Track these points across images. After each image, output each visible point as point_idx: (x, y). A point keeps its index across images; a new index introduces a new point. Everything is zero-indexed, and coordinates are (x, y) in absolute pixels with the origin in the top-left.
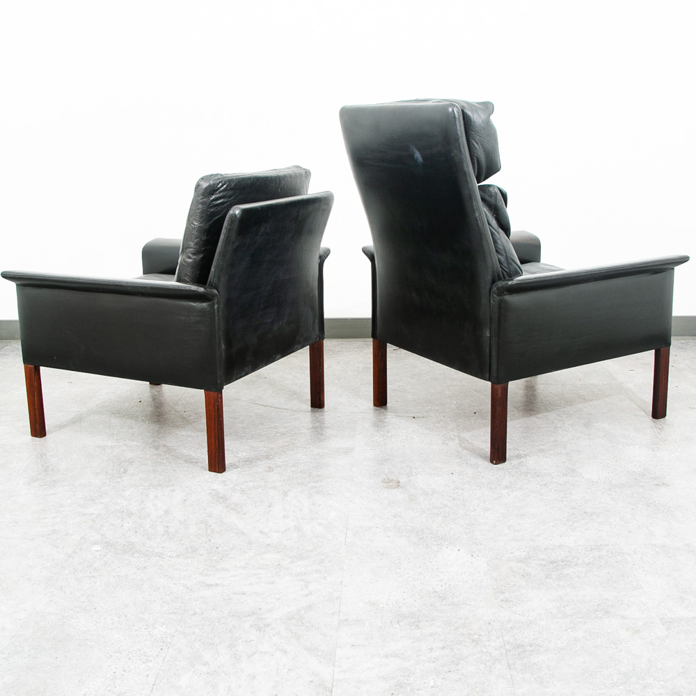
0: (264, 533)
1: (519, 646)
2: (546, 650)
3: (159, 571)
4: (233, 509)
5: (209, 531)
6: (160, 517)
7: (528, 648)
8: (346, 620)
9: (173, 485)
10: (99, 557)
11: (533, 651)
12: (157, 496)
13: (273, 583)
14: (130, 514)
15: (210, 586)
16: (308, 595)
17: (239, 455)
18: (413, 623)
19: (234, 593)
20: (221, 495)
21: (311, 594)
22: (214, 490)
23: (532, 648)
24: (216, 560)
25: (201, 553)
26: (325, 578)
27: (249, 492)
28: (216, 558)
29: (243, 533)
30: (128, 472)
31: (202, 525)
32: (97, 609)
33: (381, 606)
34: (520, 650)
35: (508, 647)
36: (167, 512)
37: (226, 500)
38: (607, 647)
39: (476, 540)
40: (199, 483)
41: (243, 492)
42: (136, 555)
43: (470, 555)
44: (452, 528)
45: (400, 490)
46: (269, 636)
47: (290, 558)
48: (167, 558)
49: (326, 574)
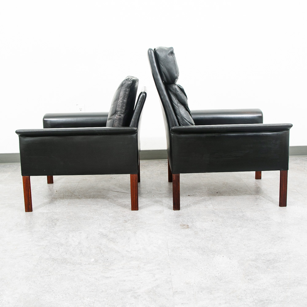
0: (128, 252)
1: (261, 301)
2: (274, 302)
3: (81, 271)
4: (111, 241)
5: (102, 252)
6: (77, 245)
7: (266, 301)
8: (176, 292)
9: (80, 230)
10: (50, 266)
11: (268, 303)
12: (73, 236)
13: (137, 275)
14: (62, 245)
15: (107, 278)
16: (155, 280)
17: (109, 215)
18: (209, 292)
19: (120, 281)
20: (104, 234)
21: (157, 280)
22: (101, 232)
23: (267, 302)
24: (108, 265)
25: (100, 262)
26: (162, 272)
27: (118, 232)
28: (107, 264)
29: (119, 252)
30: (57, 225)
31: (98, 249)
32: (54, 291)
33: (192, 284)
34: (262, 303)
35: (256, 301)
36: (79, 243)
37: (107, 237)
38: (303, 300)
39: (230, 251)
40: (92, 229)
41: (114, 232)
42: (68, 264)
43: (229, 259)
44: (217, 246)
45: (189, 229)
46: (141, 301)
47: (143, 263)
48: (84, 265)
49: (162, 270)
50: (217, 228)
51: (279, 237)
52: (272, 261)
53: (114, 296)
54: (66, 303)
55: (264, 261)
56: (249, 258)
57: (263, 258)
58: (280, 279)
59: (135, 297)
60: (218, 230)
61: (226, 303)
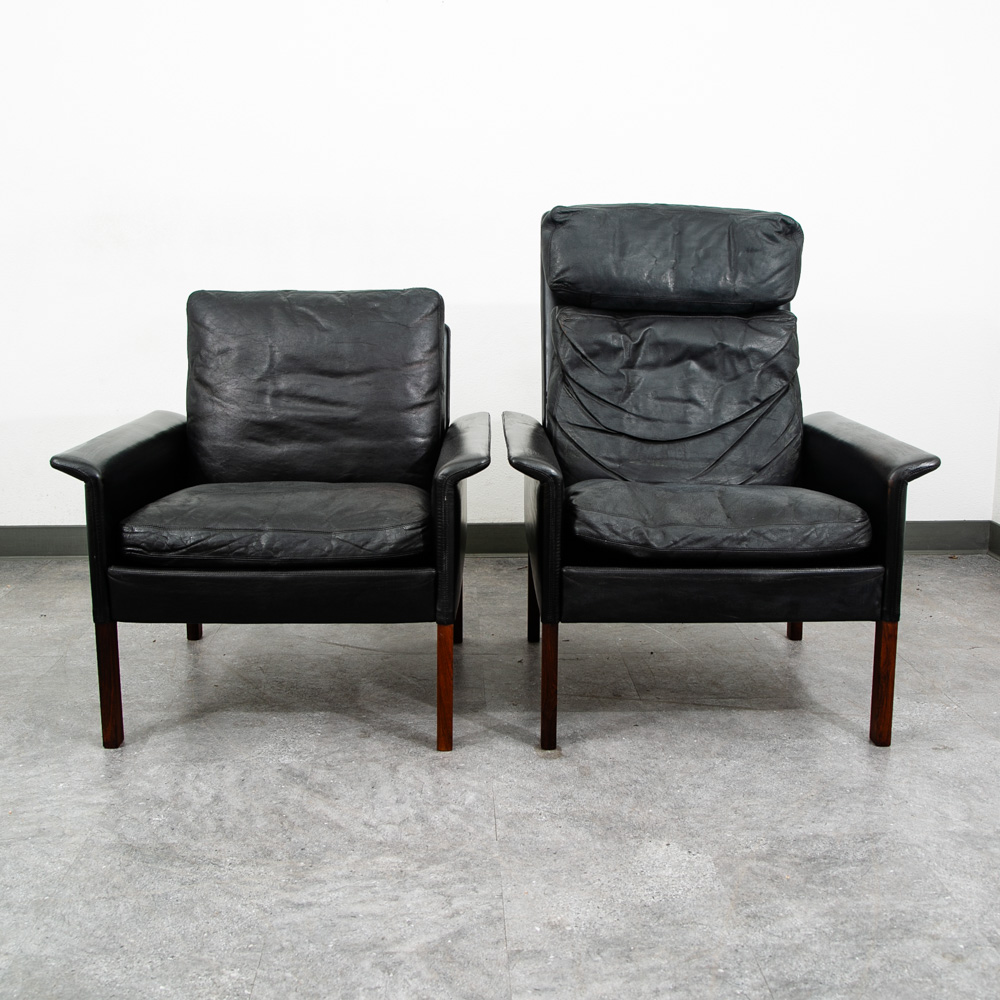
0: (371, 826)
1: (788, 984)
2: (830, 989)
3: (217, 886)
4: (318, 792)
5: (286, 825)
6: (208, 805)
7: (803, 986)
8: (519, 951)
9: (221, 760)
10: (118, 868)
11: (810, 990)
12: (198, 776)
13: (396, 899)
14: (160, 803)
15: (299, 906)
16: (452, 916)
17: (315, 715)
18: (622, 953)
19: (340, 917)
20: (297, 772)
21: (458, 913)
22: (285, 765)
23: (808, 986)
24: (303, 867)
25: (279, 857)
26: (474, 890)
28: (302, 864)
29: (340, 827)
30: (149, 742)
31: (274, 815)
32: (125, 948)
33: (569, 928)
34: (791, 989)
35: (772, 985)
36: (217, 799)
37: (306, 779)
39: (690, 829)
40: (260, 756)
41: (329, 767)
42: (177, 864)
43: (686, 852)
44: (651, 813)
45: (564, 761)
46: (405, 980)
47: (416, 861)
48: (227, 867)
49: (475, 884)
50: (649, 757)
51: (841, 789)
52: (822, 861)
53: (319, 964)
54: (162, 987)
55: (797, 860)
56: (749, 851)
57: (793, 851)
58: (848, 916)
59: (386, 968)
60: (652, 765)
61: (675, 989)
